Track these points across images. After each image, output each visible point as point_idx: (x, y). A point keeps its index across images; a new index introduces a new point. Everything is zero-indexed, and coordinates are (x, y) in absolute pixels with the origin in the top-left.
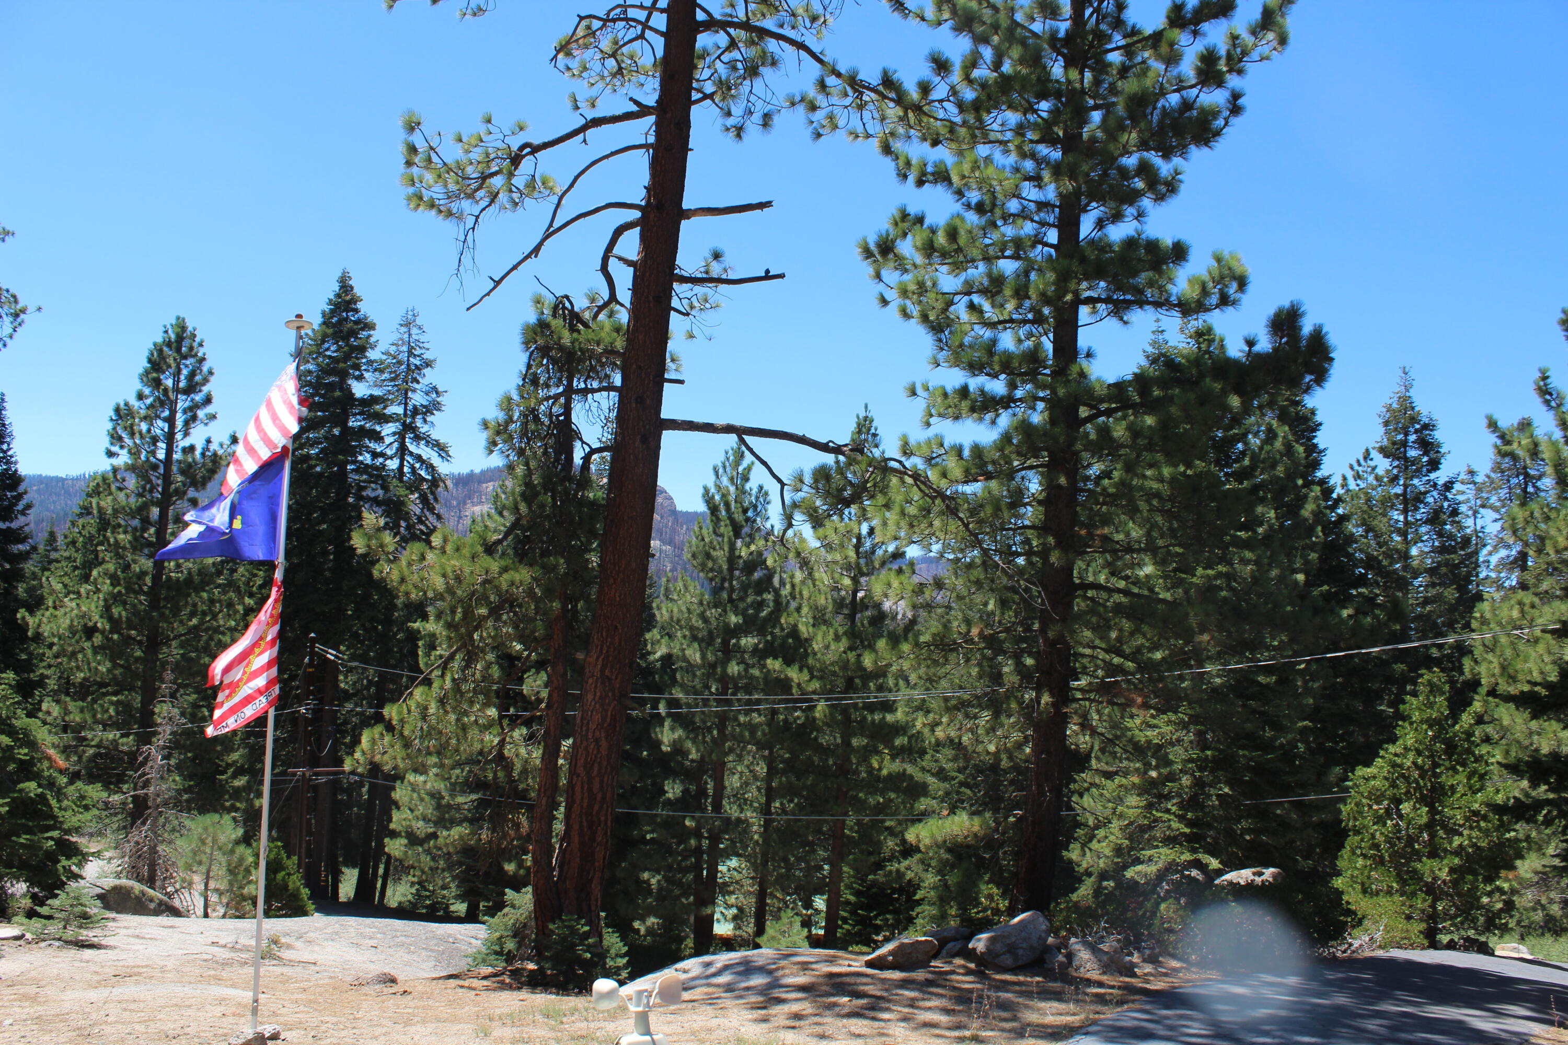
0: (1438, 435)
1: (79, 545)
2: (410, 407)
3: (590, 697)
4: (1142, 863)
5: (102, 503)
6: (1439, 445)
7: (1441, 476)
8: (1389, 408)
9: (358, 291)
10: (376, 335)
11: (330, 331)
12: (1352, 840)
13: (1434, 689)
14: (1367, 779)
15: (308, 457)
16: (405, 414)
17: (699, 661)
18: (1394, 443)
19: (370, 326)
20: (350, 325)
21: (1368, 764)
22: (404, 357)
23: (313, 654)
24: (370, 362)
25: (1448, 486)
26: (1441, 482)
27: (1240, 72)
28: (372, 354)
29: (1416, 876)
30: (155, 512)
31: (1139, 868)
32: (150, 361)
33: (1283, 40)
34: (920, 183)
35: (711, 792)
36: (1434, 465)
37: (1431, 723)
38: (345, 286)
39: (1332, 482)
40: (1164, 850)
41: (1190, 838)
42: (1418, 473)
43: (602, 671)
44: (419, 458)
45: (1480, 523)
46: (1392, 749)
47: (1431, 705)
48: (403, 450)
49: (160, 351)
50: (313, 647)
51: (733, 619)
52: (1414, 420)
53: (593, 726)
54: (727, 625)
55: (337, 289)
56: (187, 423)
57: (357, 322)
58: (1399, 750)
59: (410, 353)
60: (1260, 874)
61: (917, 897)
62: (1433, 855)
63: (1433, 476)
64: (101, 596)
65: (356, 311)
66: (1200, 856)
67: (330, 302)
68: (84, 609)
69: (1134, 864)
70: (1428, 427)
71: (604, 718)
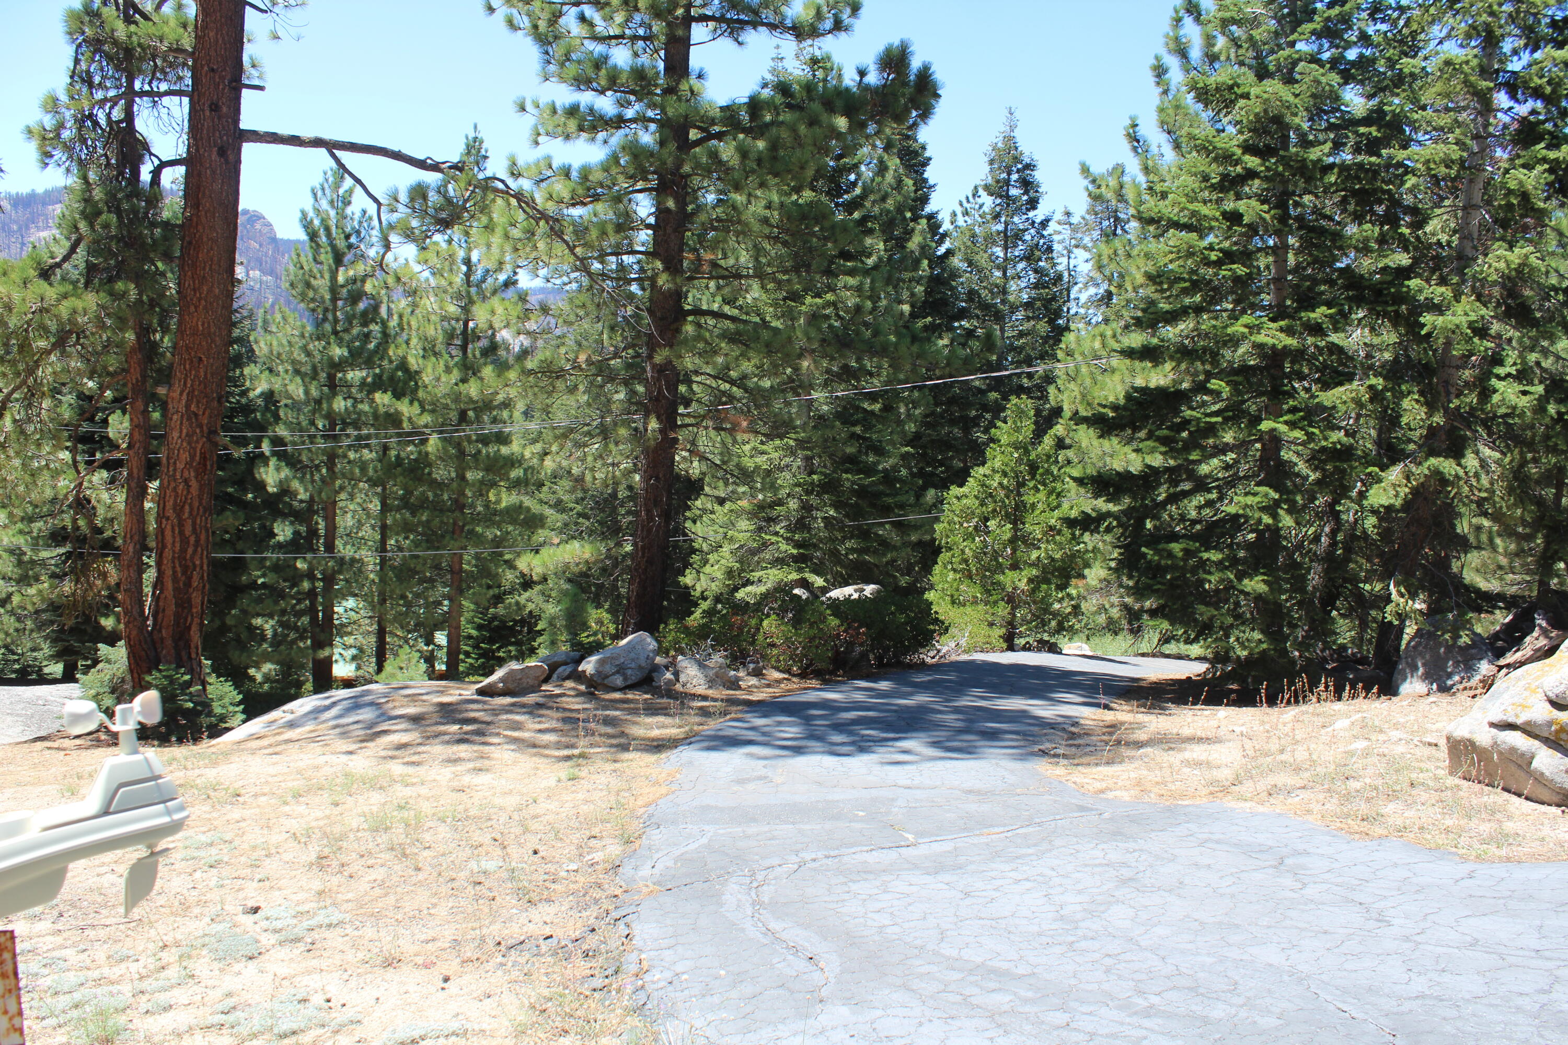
0: (1038, 175)
3: (175, 434)
4: (751, 584)
6: (1038, 185)
7: (1038, 215)
8: (994, 147)
12: (944, 557)
13: (1021, 413)
14: (958, 498)
17: (302, 396)
18: (998, 182)
21: (961, 485)
25: (1045, 223)
26: (1038, 220)
29: (999, 587)
31: (749, 589)
35: (322, 532)
36: (1033, 204)
37: (1016, 446)
39: (940, 217)
40: (773, 571)
41: (797, 559)
42: (1017, 211)
43: (188, 406)
45: (1072, 262)
46: (981, 470)
47: (1018, 430)
51: (338, 352)
52: (1017, 160)
53: (180, 466)
54: (331, 359)
58: (988, 472)
60: (861, 590)
61: (539, 628)
62: (1014, 567)
63: (1031, 214)
66: (807, 575)
69: (744, 585)
70: (1030, 167)
71: (192, 457)
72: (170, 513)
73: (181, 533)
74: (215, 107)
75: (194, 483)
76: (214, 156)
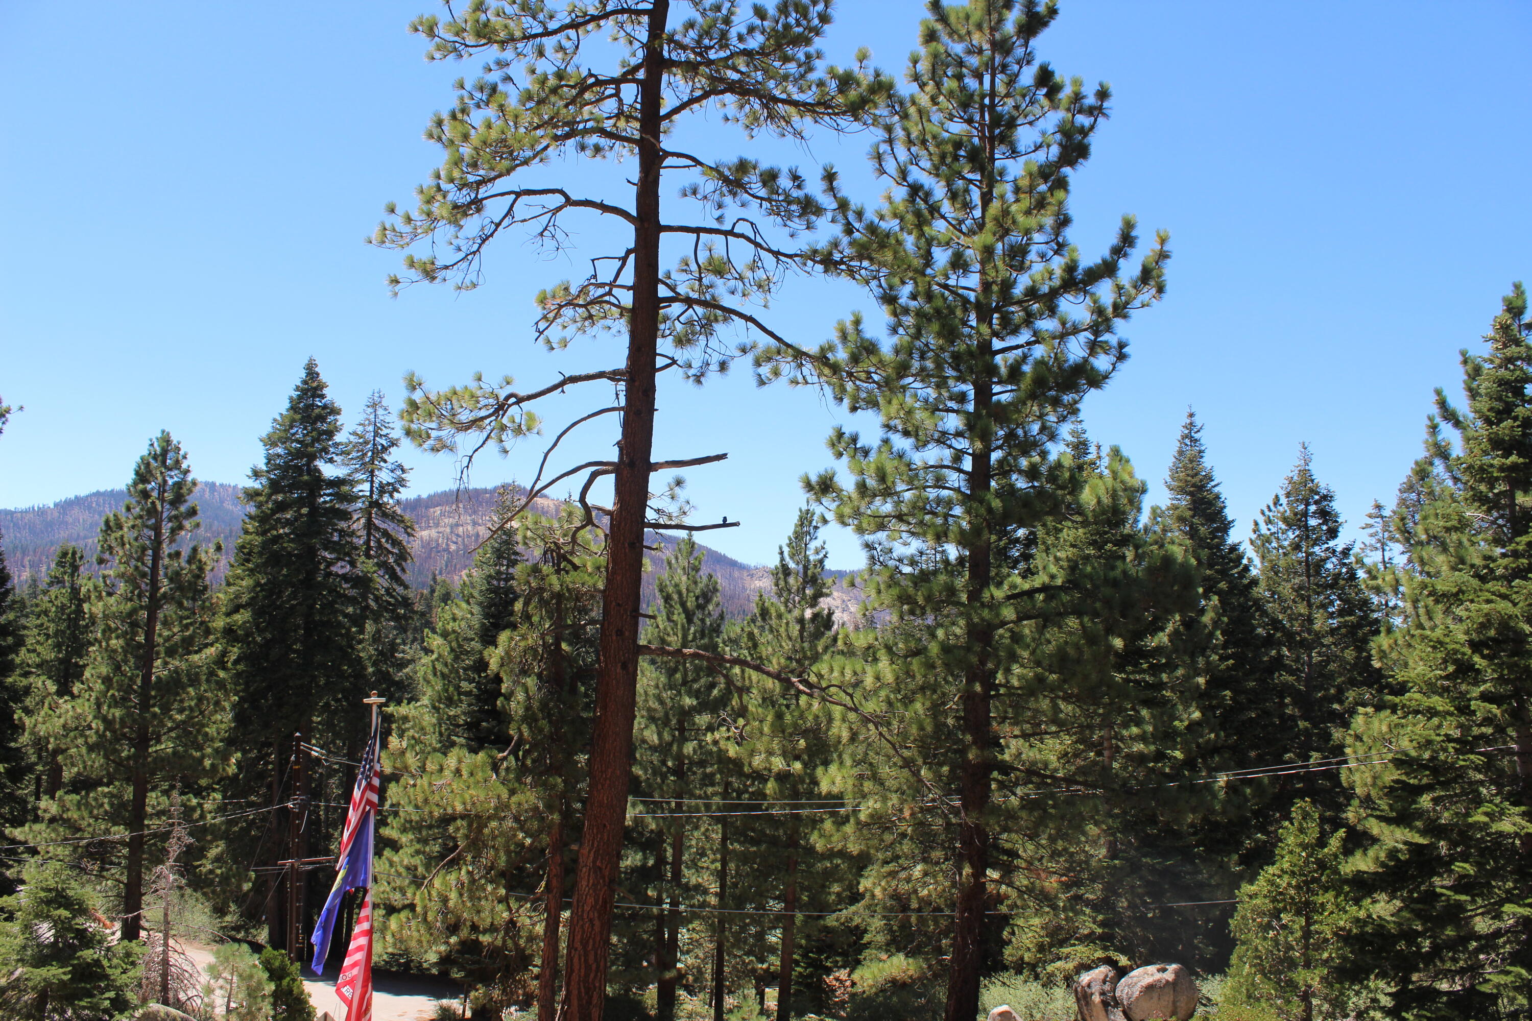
0: (1336, 506)
1: (52, 614)
2: (376, 485)
3: (584, 883)
4: (1059, 959)
5: (94, 609)
6: (1337, 515)
7: (1339, 544)
8: (1291, 480)
9: (323, 377)
10: (341, 419)
11: (298, 417)
12: (1239, 950)
13: (1306, 816)
14: (1251, 897)
15: (277, 539)
16: (372, 491)
17: (656, 741)
18: (1296, 514)
19: (335, 411)
20: (317, 411)
21: (1251, 882)
22: (370, 436)
23: (298, 751)
24: (336, 445)
25: (1346, 552)
26: (1339, 549)
27: (1125, 317)
28: (339, 438)
29: (1292, 985)
30: (144, 614)
31: (1059, 964)
32: (137, 473)
33: (1161, 289)
34: (854, 409)
35: (670, 859)
36: (1333, 533)
37: (1304, 846)
38: (311, 373)
39: (1242, 549)
40: (1080, 948)
41: (1102, 938)
42: (1317, 542)
43: (594, 862)
44: (386, 534)
45: (1387, 555)
46: (1271, 870)
47: (1302, 831)
48: (369, 525)
49: (148, 465)
50: (298, 745)
51: (688, 701)
52: (1314, 491)
53: (587, 908)
54: (682, 707)
55: (304, 375)
56: (173, 531)
57: (325, 407)
58: (1277, 872)
59: (376, 434)
60: (1164, 970)
61: (865, 940)
62: (1307, 965)
63: (1331, 544)
64: (94, 695)
65: (323, 396)
66: (1111, 953)
67: (297, 388)
68: (79, 711)
69: (1053, 961)
70: (1327, 498)
71: (596, 901)
72: (578, 945)
73: (586, 961)
74: (620, 633)
75: (597, 923)
76: (619, 670)
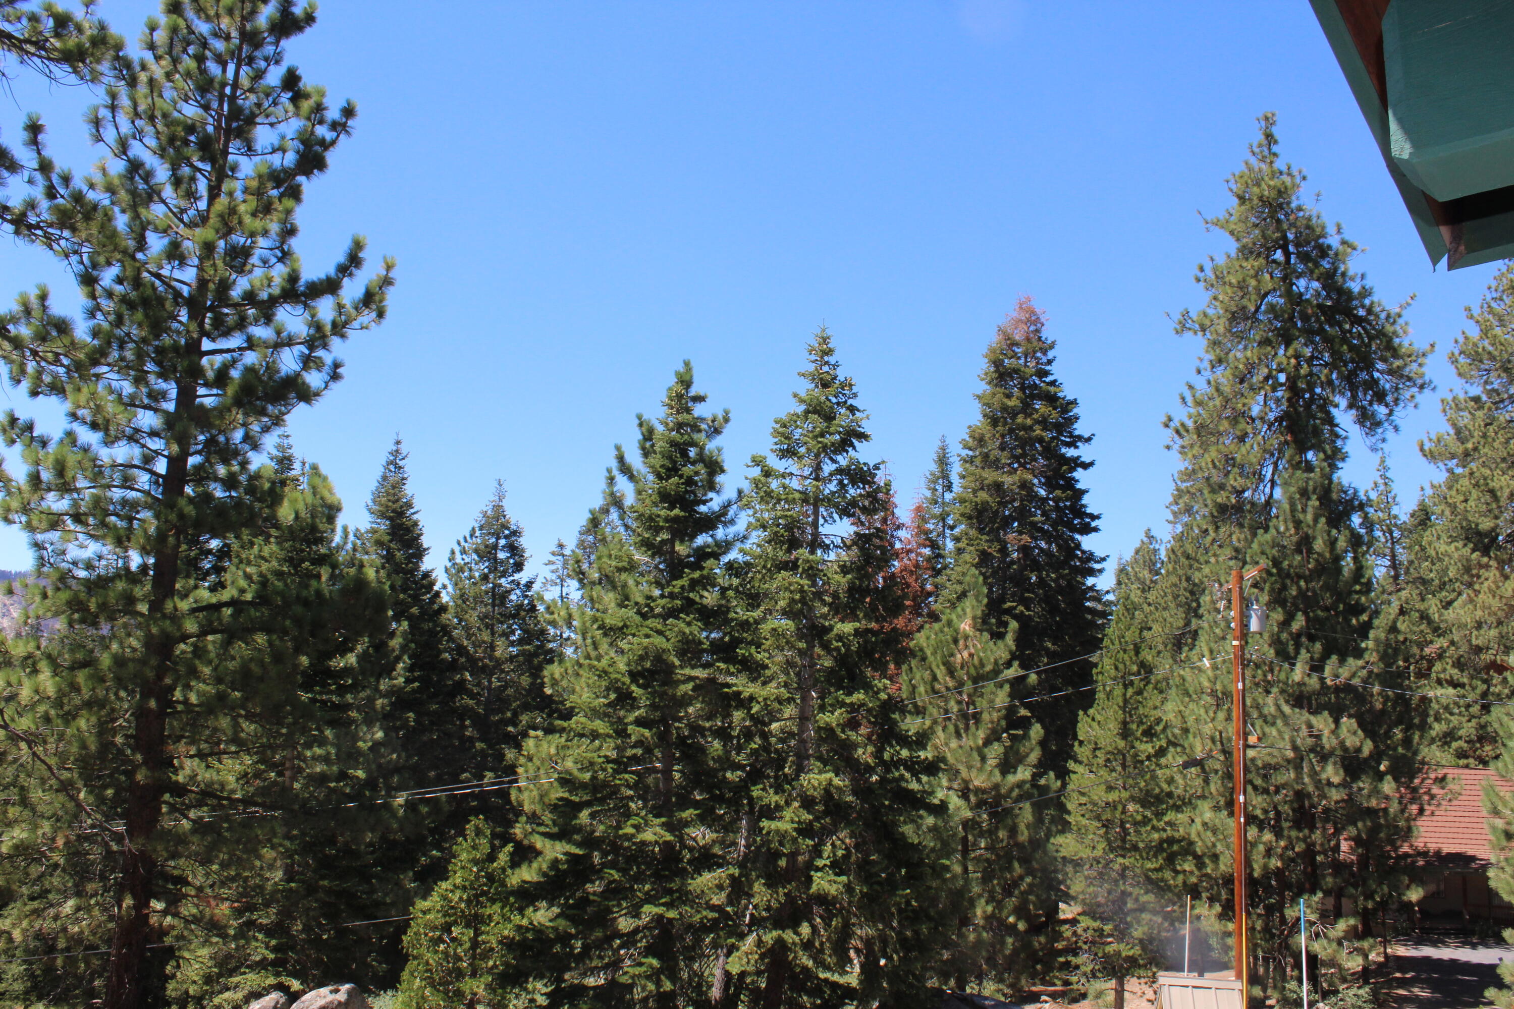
0: (523, 541)
4: (228, 989)
6: (523, 550)
7: (523, 577)
8: (485, 514)
12: (411, 965)
13: (478, 832)
14: (424, 913)
18: (487, 547)
21: (424, 898)
25: (529, 585)
26: (523, 582)
27: (343, 336)
29: (459, 993)
31: (227, 995)
33: (381, 314)
36: (519, 567)
37: (475, 862)
40: (251, 976)
41: (274, 963)
42: (504, 574)
45: (565, 590)
46: (444, 885)
47: (474, 847)
52: (505, 526)
58: (450, 887)
60: (336, 991)
62: (474, 975)
63: (517, 576)
66: (283, 979)
69: (221, 992)
70: (516, 533)
